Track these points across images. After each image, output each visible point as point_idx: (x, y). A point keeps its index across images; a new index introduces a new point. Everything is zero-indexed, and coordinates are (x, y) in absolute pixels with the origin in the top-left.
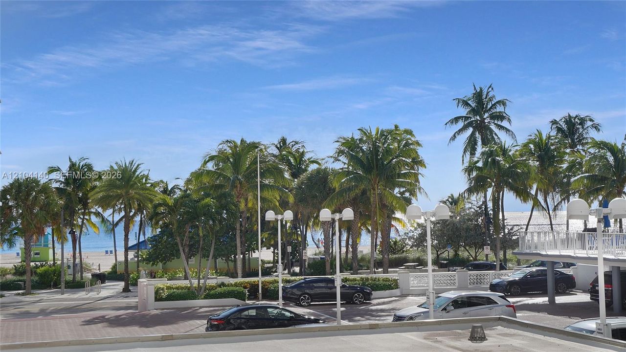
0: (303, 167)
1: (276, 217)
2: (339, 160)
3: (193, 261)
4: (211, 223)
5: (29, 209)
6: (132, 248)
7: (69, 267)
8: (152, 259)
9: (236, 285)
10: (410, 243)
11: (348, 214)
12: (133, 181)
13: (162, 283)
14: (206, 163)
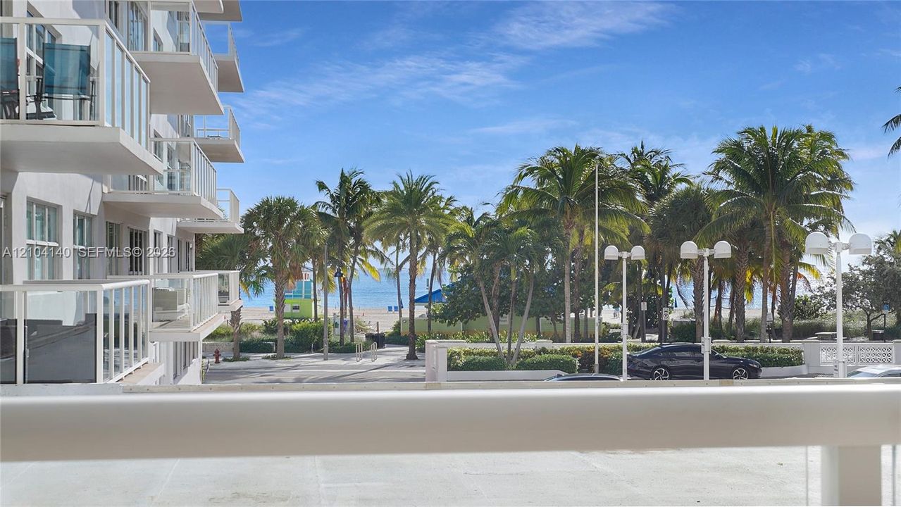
0: (666, 187)
1: (620, 254)
2: (721, 179)
3: (505, 320)
4: (528, 262)
5: (281, 242)
6: (421, 300)
7: (336, 325)
8: (448, 315)
9: (562, 352)
10: (827, 302)
11: (723, 249)
12: (423, 205)
13: (459, 346)
14: (521, 177)
